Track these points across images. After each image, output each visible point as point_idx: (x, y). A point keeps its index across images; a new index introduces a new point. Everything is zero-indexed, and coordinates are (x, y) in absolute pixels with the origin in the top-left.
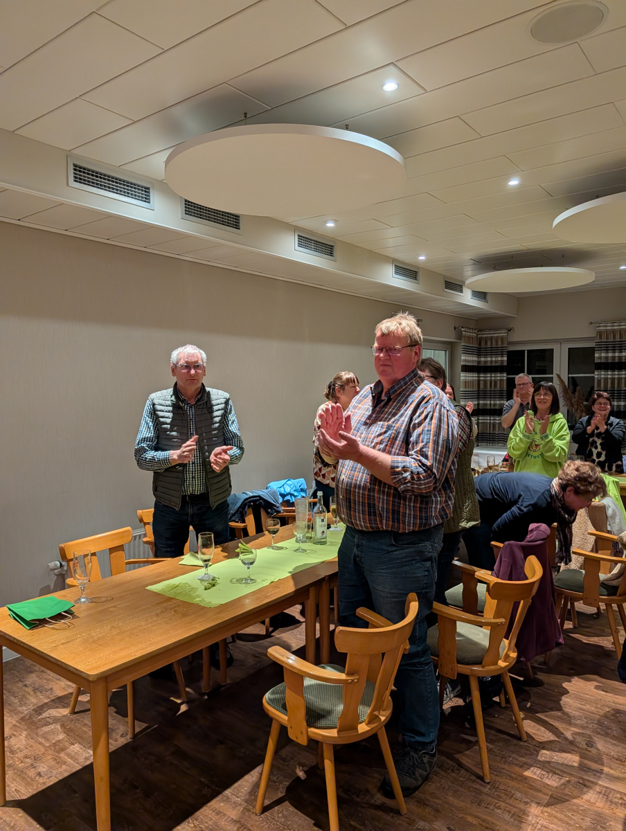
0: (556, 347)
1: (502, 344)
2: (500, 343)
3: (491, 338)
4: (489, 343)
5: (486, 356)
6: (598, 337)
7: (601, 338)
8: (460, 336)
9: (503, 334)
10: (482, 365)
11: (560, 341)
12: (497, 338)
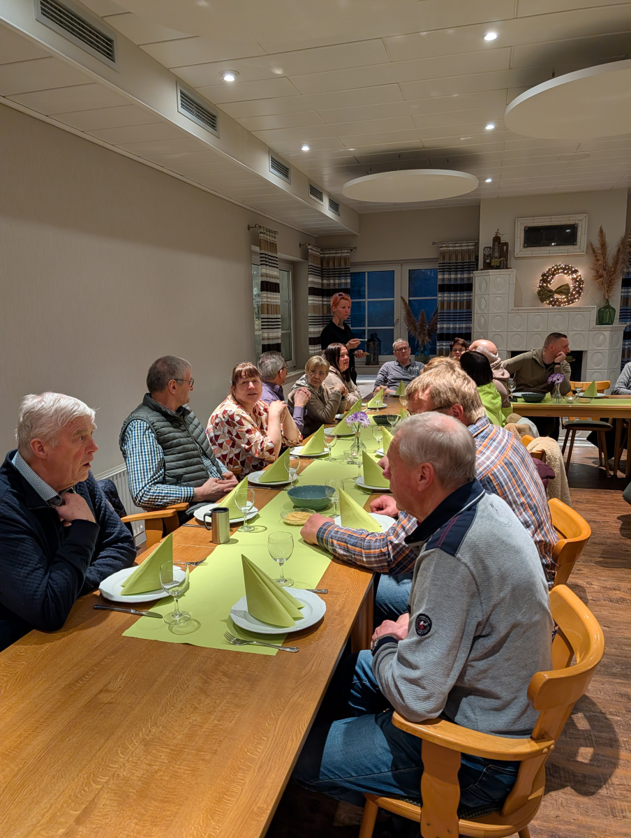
0: (397, 269)
1: (345, 265)
3: (334, 258)
4: (331, 264)
5: (328, 278)
6: (442, 258)
7: (444, 259)
8: (306, 255)
9: (345, 254)
10: (325, 288)
11: (401, 262)
12: (340, 258)
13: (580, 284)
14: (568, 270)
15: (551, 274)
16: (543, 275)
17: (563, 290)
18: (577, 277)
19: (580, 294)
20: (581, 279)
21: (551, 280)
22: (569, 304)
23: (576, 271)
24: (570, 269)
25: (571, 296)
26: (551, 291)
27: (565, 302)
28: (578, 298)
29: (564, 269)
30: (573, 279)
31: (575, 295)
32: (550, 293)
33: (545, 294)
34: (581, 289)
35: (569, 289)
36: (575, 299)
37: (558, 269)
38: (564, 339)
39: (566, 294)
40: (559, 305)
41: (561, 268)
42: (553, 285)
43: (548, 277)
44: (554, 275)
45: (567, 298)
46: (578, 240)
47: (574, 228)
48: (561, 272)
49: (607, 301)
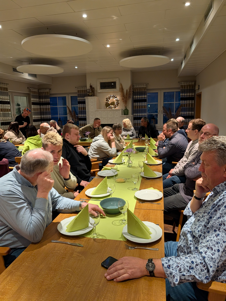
1: (48, 94)
2: (47, 94)
3: (44, 92)
4: (43, 94)
5: (42, 99)
6: (78, 92)
8: (30, 91)
9: (48, 91)
10: (41, 102)
12: (46, 92)
13: (117, 102)
14: (114, 97)
15: (108, 98)
16: (107, 98)
17: (113, 103)
18: (117, 99)
19: (118, 105)
20: (118, 100)
21: (109, 100)
22: (114, 108)
23: (116, 97)
24: (114, 96)
25: (115, 106)
26: (109, 104)
27: (113, 108)
28: (117, 106)
29: (113, 96)
30: (116, 100)
31: (116, 105)
32: (109, 105)
33: (107, 105)
34: (118, 103)
35: (114, 103)
36: (116, 106)
37: (111, 97)
38: (99, 120)
39: (114, 105)
40: (112, 109)
41: (112, 96)
42: (110, 102)
43: (108, 99)
44: (110, 99)
45: (114, 106)
46: (117, 87)
47: (115, 83)
48: (112, 98)
49: (126, 107)
